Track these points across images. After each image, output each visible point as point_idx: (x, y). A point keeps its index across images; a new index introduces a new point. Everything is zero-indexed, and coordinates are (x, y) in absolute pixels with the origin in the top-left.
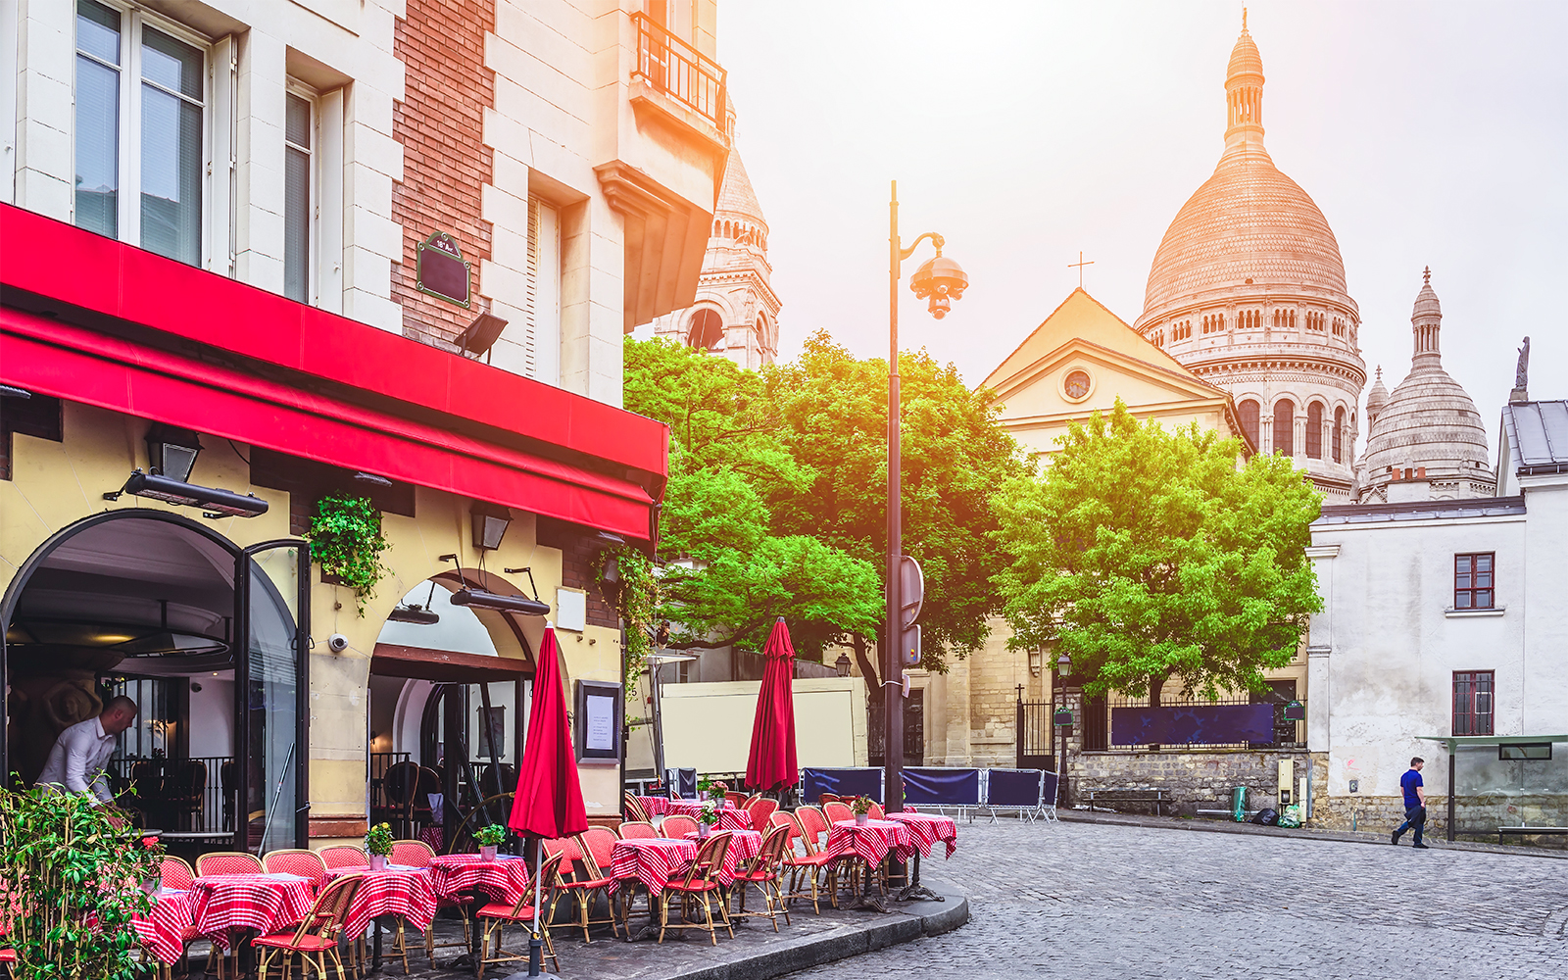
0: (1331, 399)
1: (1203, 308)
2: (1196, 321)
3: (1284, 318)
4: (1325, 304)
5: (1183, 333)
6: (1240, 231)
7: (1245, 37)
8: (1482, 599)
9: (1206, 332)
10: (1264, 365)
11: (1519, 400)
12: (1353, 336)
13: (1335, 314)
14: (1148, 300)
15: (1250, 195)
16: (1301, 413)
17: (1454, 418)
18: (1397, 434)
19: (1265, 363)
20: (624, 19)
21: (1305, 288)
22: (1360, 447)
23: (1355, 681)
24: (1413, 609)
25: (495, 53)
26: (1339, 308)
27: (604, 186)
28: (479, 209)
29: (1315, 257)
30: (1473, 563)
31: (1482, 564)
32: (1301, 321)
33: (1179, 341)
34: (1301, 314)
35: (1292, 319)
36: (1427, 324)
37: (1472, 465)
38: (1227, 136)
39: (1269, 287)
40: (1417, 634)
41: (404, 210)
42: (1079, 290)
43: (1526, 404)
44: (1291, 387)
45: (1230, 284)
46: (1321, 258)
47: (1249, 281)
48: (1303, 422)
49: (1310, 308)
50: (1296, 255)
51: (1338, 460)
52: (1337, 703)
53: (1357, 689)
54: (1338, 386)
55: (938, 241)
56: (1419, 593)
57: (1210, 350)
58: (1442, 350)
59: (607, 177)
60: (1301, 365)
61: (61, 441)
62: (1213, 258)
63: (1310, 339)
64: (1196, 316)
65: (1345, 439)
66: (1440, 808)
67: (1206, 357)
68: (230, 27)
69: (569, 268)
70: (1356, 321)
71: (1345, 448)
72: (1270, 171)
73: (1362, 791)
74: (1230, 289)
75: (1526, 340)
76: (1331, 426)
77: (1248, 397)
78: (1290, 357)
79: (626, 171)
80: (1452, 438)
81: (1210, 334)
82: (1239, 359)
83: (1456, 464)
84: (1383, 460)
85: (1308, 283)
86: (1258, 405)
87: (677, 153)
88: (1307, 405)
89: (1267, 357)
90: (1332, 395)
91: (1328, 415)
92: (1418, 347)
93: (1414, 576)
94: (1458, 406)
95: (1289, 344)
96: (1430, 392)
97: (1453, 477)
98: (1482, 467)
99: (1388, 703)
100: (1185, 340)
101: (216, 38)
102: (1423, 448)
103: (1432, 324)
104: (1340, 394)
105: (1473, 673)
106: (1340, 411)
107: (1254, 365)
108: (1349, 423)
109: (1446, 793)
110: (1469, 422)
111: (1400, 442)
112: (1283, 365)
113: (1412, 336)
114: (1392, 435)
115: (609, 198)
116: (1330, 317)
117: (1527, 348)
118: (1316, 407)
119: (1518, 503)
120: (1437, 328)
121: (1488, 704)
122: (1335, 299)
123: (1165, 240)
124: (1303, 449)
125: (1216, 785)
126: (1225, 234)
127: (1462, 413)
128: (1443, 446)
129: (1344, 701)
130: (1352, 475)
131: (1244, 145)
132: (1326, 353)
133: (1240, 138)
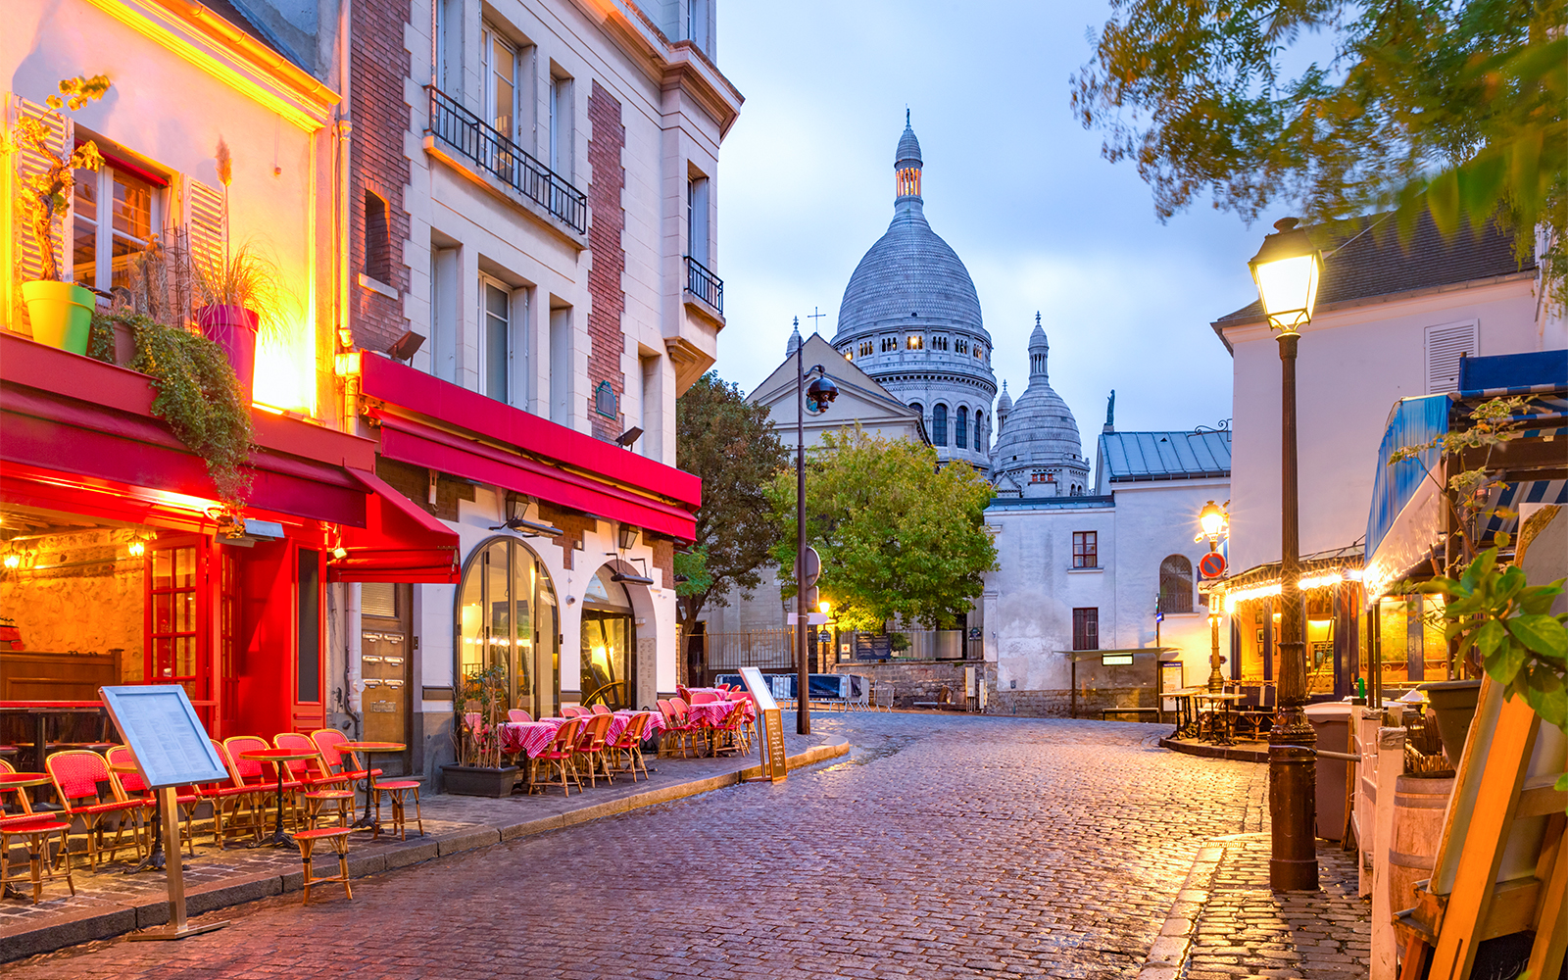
0: (973, 404)
1: (882, 333)
2: (877, 342)
3: (940, 343)
4: (967, 334)
5: (867, 351)
6: (907, 277)
7: (909, 132)
8: (1089, 560)
9: (884, 350)
10: (926, 377)
11: (1108, 431)
12: (988, 358)
13: (975, 342)
14: (841, 324)
15: (914, 250)
16: (952, 414)
17: (1058, 423)
18: (1020, 433)
19: (926, 376)
20: (681, 259)
21: (954, 322)
22: (994, 440)
23: (1011, 614)
24: (1048, 566)
25: (626, 284)
26: (979, 338)
27: (668, 348)
28: (619, 367)
29: (960, 299)
30: (1084, 538)
31: (1090, 539)
32: (952, 346)
33: (864, 357)
34: (952, 341)
35: (945, 344)
36: (1039, 353)
37: (1071, 457)
38: (896, 204)
39: (928, 319)
40: (1050, 584)
41: (593, 373)
42: (816, 334)
43: (1113, 433)
44: (945, 395)
45: (900, 316)
46: (964, 300)
47: (914, 314)
48: (954, 421)
49: (958, 337)
50: (947, 297)
51: (978, 450)
52: (1002, 630)
53: (1014, 620)
54: (978, 395)
55: (821, 369)
56: (1051, 557)
57: (887, 365)
58: (1049, 373)
59: (670, 344)
60: (952, 379)
61: (474, 501)
62: (889, 296)
63: (958, 360)
64: (876, 339)
65: (983, 434)
66: (1066, 697)
67: (884, 369)
68: (526, 283)
69: (649, 392)
70: (989, 347)
71: (983, 441)
72: (927, 233)
73: (1019, 688)
74: (901, 320)
75: (1113, 392)
76: (974, 424)
77: (915, 401)
78: (944, 372)
79: (682, 341)
80: (1057, 437)
81: (887, 353)
82: (908, 372)
83: (1059, 456)
84: (1010, 451)
85: (956, 318)
86: (922, 407)
87: (702, 328)
88: (956, 409)
89: (928, 372)
90: (974, 402)
91: (972, 417)
92: (1033, 370)
93: (1048, 546)
94: (1061, 414)
95: (943, 363)
96: (1041, 403)
97: (1057, 465)
98: (1077, 458)
99: (1033, 629)
100: (869, 356)
101: (515, 288)
102: (1038, 443)
103: (1042, 353)
104: (979, 401)
105: (1085, 609)
106: (979, 413)
107: (919, 377)
108: (986, 423)
109: (1070, 688)
110: (1068, 426)
111: (1022, 439)
112: (939, 378)
113: (1029, 361)
114: (1016, 433)
115: (670, 354)
116: (971, 344)
117: (1113, 397)
118: (963, 409)
119: (1110, 500)
120: (1045, 356)
121: (1095, 629)
122: (975, 331)
123: (852, 280)
124: (954, 441)
125: (926, 685)
126: (897, 278)
127: (1064, 419)
128: (1051, 443)
129: (1007, 627)
130: (988, 461)
131: (909, 211)
132: (969, 371)
133: (906, 206)
